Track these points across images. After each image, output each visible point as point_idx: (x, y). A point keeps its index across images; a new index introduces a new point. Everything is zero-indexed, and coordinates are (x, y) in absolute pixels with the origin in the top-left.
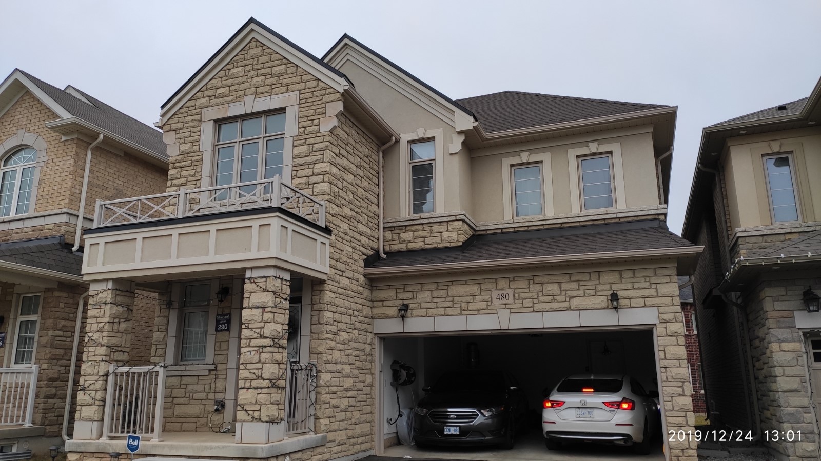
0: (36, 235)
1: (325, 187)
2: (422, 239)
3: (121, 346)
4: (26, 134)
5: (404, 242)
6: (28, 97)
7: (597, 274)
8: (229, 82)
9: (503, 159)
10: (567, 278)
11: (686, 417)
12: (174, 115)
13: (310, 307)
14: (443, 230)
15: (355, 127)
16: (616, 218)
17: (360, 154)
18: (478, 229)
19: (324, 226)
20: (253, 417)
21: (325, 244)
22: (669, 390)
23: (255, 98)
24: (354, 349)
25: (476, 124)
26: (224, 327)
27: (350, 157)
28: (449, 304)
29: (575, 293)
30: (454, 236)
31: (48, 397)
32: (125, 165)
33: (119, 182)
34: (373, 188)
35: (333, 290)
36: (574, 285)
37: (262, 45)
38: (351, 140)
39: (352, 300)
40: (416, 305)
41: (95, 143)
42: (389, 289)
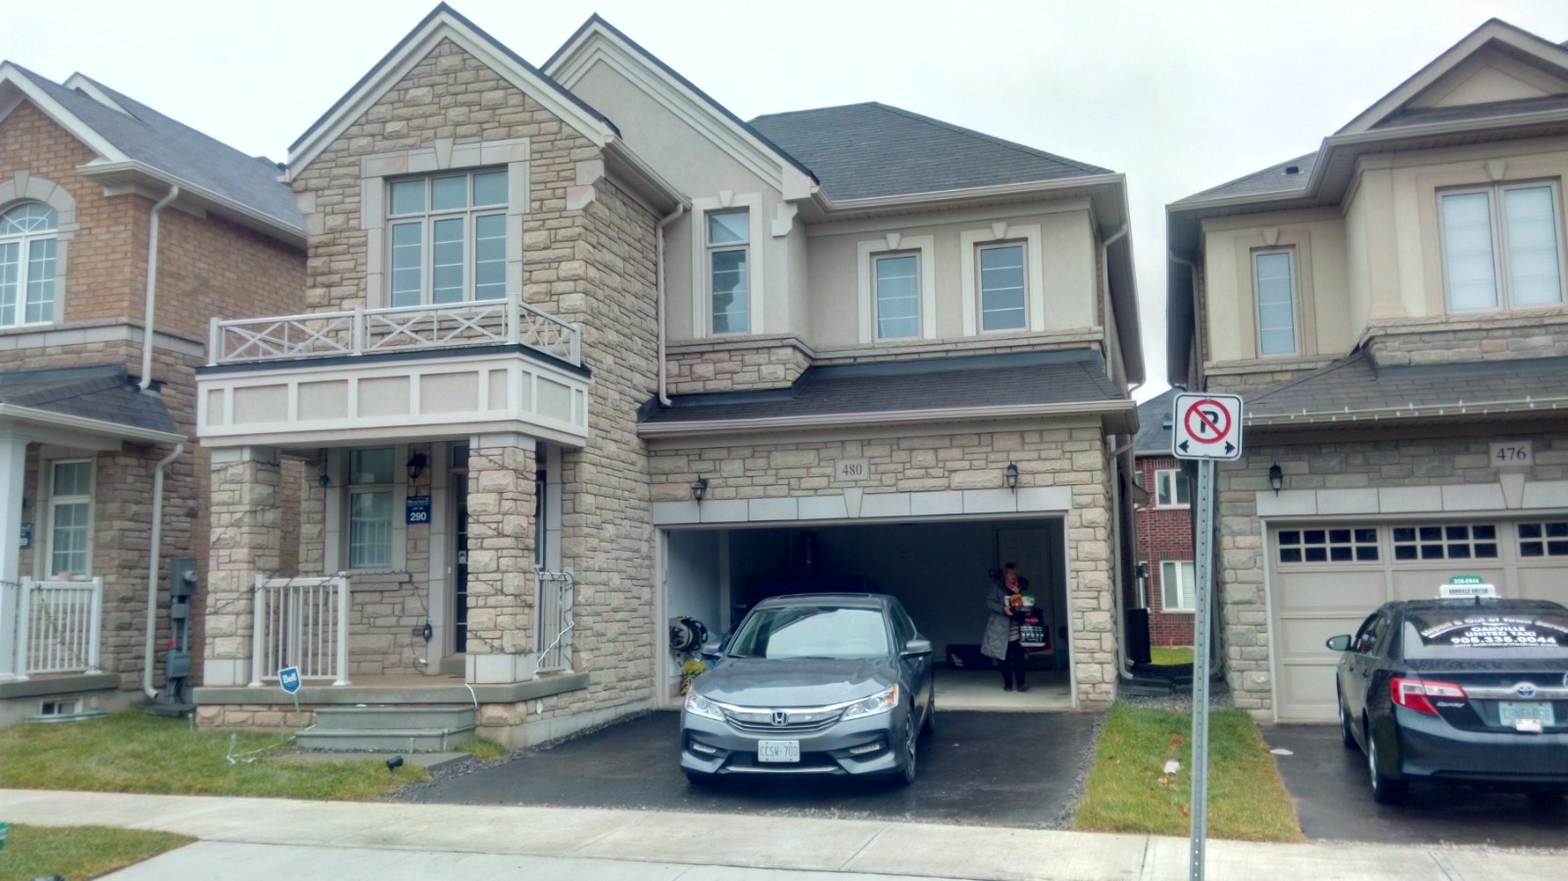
0: (71, 360)
1: (577, 300)
2: (728, 376)
3: (267, 548)
4: (32, 179)
5: (699, 379)
6: (27, 111)
7: (989, 437)
8: (406, 112)
9: (859, 243)
10: (947, 442)
11: (1100, 639)
12: (312, 163)
13: (559, 487)
14: (762, 361)
15: (620, 195)
16: (1029, 345)
17: (629, 239)
18: (818, 357)
19: (579, 365)
20: (492, 647)
21: (582, 392)
22: (1080, 603)
23: (454, 144)
24: (625, 549)
25: (816, 190)
26: (421, 516)
27: (614, 247)
28: (771, 480)
29: (958, 465)
30: (783, 371)
31: (121, 627)
32: (210, 235)
33: (202, 265)
34: (648, 291)
35: (594, 462)
36: (956, 453)
37: (461, 51)
38: (615, 218)
39: (620, 474)
40: (720, 481)
41: (163, 202)
42: (677, 455)
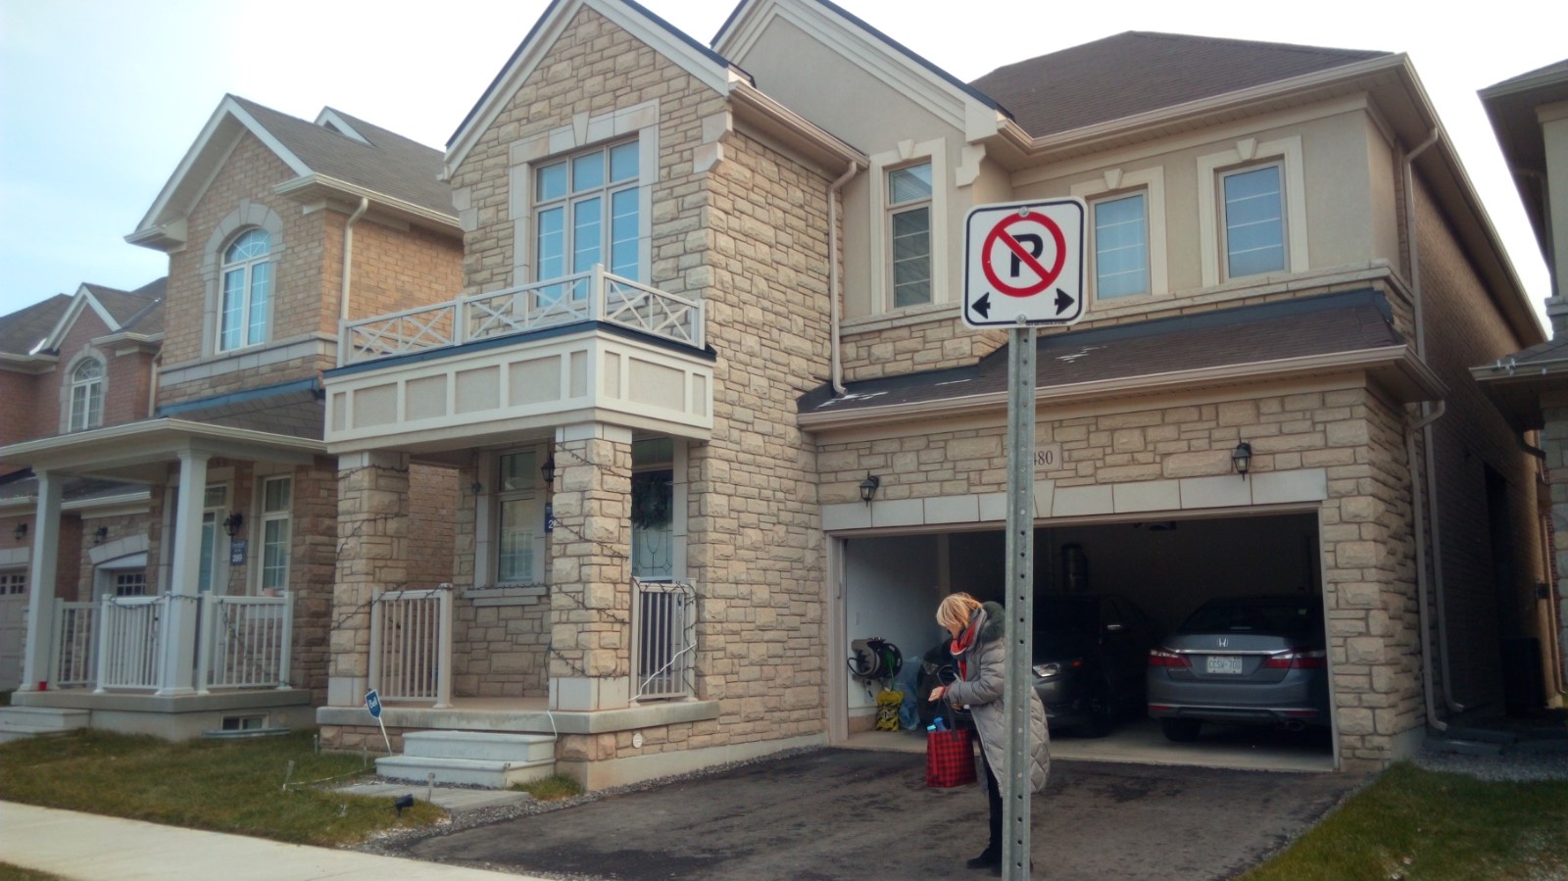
0: (278, 377)
1: (703, 273)
2: (909, 356)
3: (391, 559)
4: (253, 205)
5: (877, 361)
6: (250, 142)
7: (1212, 409)
8: (547, 91)
9: (1072, 187)
10: (1157, 419)
11: (1370, 675)
12: (467, 157)
13: (685, 487)
14: (945, 335)
16: (1288, 292)
17: (783, 204)
19: (701, 346)
20: (573, 668)
21: (703, 377)
22: (1342, 625)
23: (590, 117)
24: (777, 559)
25: (1006, 124)
27: (760, 213)
28: (948, 474)
29: (1172, 447)
32: (414, 247)
33: (406, 278)
34: (815, 263)
35: (727, 457)
36: (1170, 432)
37: (597, 15)
38: (759, 180)
39: (771, 472)
40: (891, 478)
41: (356, 215)
42: (846, 449)
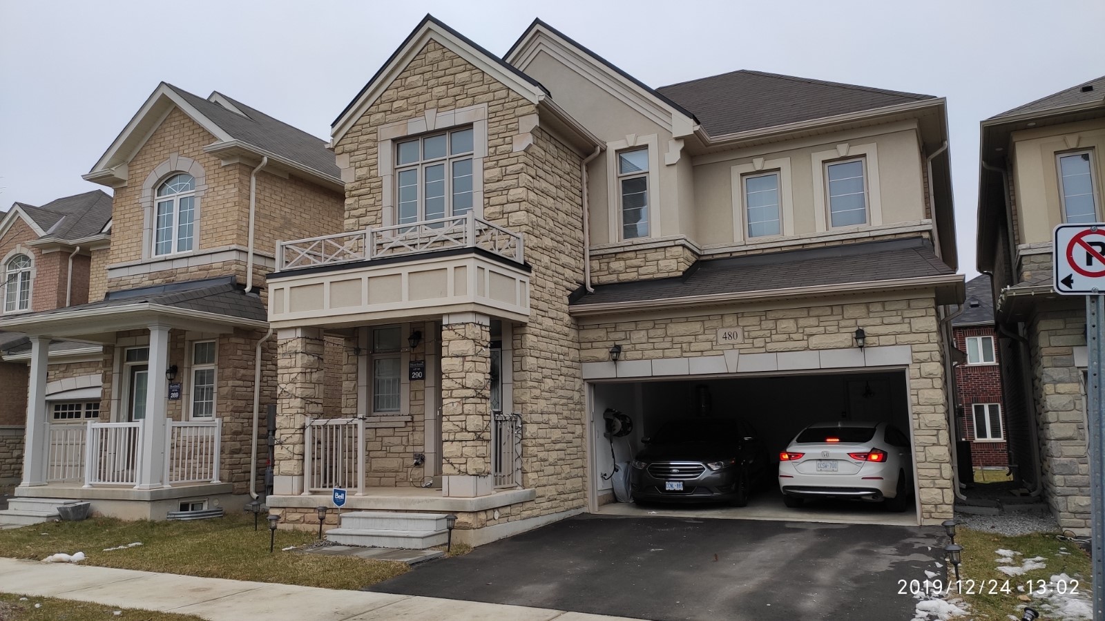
0: (203, 275)
1: (521, 216)
2: (636, 269)
3: (314, 398)
4: (180, 158)
5: (614, 272)
6: (177, 114)
7: (840, 308)
8: (406, 93)
9: (732, 167)
10: (805, 313)
11: (940, 468)
12: (346, 134)
13: (511, 352)
14: (660, 257)
15: (553, 141)
16: (870, 237)
17: (560, 172)
18: (702, 254)
19: (522, 263)
20: (459, 471)
21: (525, 282)
22: (921, 439)
23: (437, 112)
24: (561, 397)
25: (697, 128)
26: (419, 375)
27: (549, 178)
28: (668, 345)
29: (814, 330)
30: (673, 264)
31: (233, 452)
32: (291, 189)
33: (286, 210)
34: (576, 210)
35: (535, 333)
36: (813, 321)
37: (441, 47)
38: (549, 157)
39: (556, 342)
40: (630, 347)
41: (259, 168)
42: (598, 328)
